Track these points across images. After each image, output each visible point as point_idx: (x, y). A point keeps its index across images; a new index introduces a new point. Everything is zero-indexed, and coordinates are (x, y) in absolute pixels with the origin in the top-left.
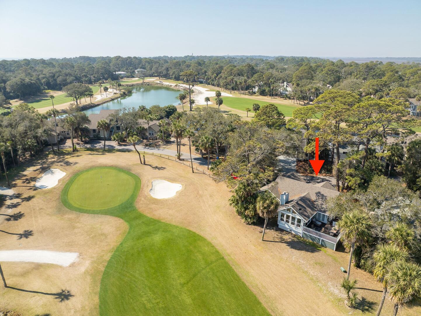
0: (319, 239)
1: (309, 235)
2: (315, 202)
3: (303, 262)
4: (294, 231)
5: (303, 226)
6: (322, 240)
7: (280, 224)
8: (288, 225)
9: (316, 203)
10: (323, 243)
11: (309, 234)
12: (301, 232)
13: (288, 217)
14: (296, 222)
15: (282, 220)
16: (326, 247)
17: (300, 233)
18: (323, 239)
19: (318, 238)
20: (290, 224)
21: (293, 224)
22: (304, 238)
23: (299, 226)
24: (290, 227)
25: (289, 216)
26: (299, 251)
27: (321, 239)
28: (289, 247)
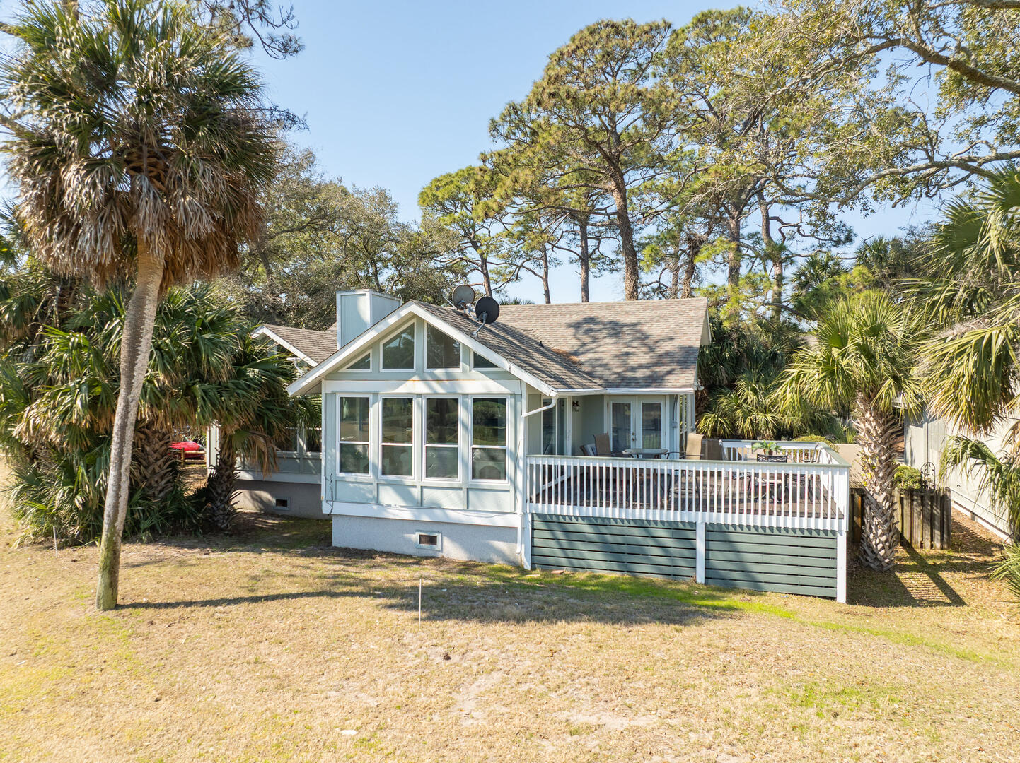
0: (681, 533)
1: (591, 521)
2: (576, 354)
3: (617, 723)
4: (459, 530)
5: (531, 451)
6: (710, 529)
7: (339, 509)
8: (403, 491)
9: (582, 358)
10: (722, 561)
11: (589, 511)
12: (516, 521)
13: (398, 412)
14: (465, 444)
15: (353, 460)
16: (756, 588)
17: (507, 533)
18: (722, 518)
19: (673, 527)
20: (417, 478)
21: (442, 466)
22: (545, 566)
23: (491, 466)
24: (419, 504)
25: (405, 404)
26: (531, 626)
27: (701, 518)
28: (414, 614)
